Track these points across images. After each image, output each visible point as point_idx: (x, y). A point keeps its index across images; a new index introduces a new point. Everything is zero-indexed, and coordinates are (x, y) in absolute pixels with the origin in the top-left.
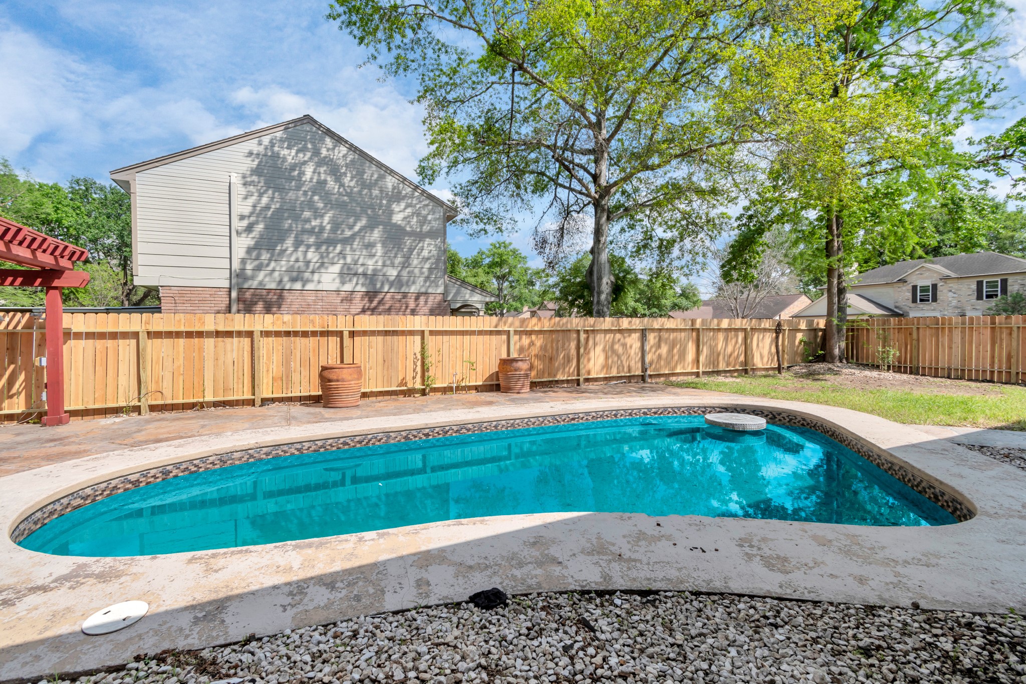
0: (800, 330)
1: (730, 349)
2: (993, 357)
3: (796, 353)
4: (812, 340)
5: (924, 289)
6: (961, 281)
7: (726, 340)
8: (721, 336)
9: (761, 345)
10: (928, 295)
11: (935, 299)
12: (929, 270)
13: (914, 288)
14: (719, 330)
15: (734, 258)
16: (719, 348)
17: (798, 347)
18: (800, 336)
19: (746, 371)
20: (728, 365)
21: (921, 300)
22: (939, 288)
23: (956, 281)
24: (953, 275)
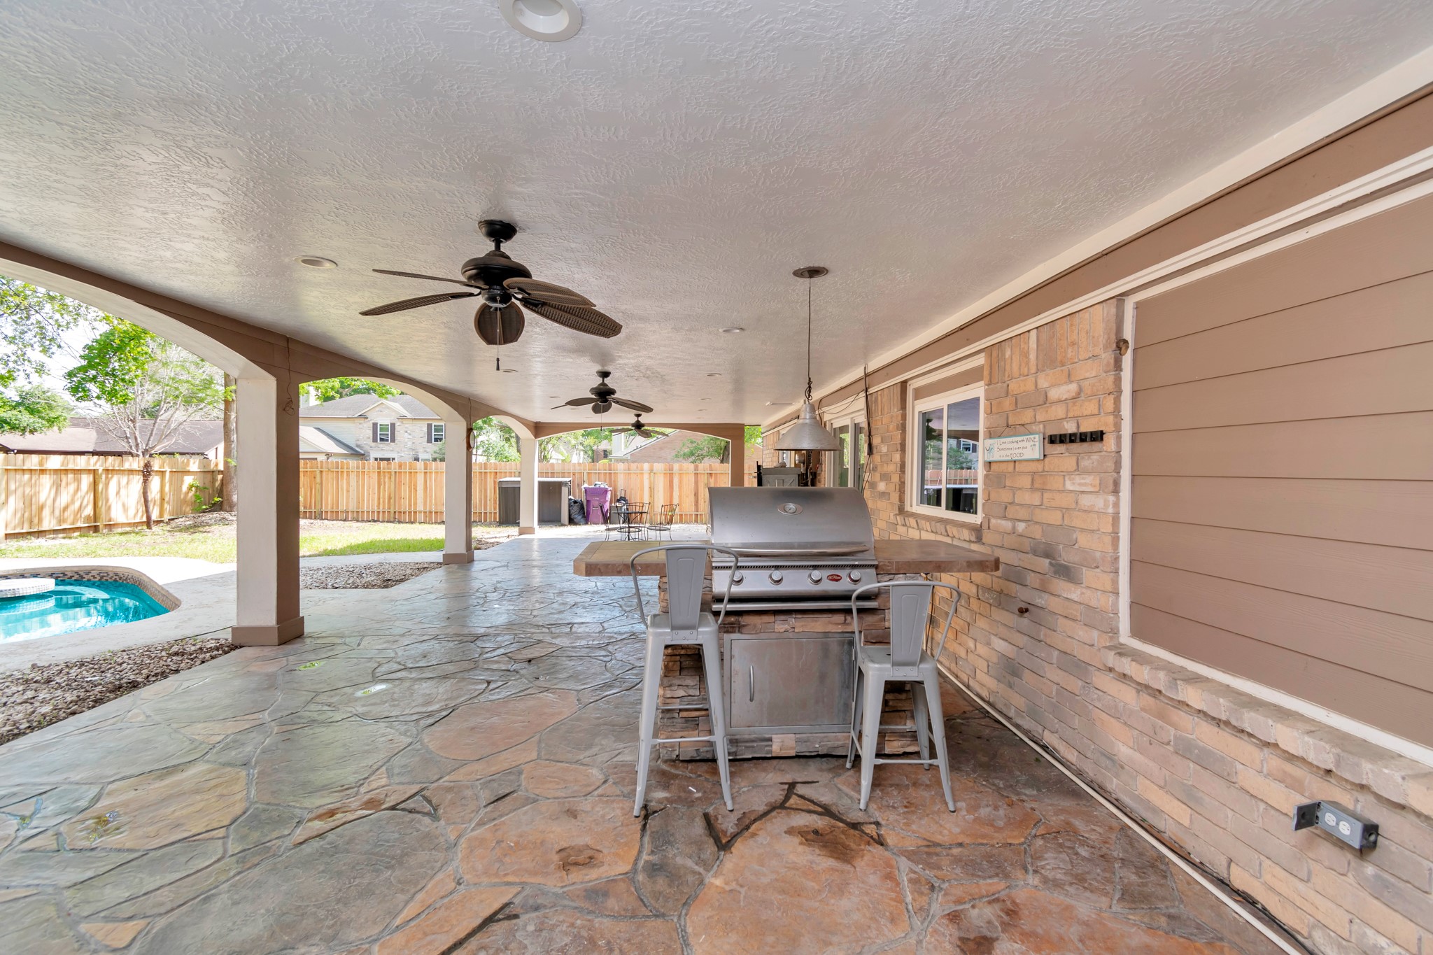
0: (188, 472)
1: (64, 499)
2: (379, 499)
3: (184, 501)
4: (208, 485)
5: (383, 428)
6: (415, 422)
7: (57, 486)
8: (46, 480)
9: (123, 492)
10: (385, 435)
11: (393, 440)
12: (388, 408)
13: (375, 425)
14: (43, 471)
15: (91, 366)
16: (43, 497)
17: (187, 493)
18: (188, 480)
19: (96, 529)
20: (60, 521)
21: (382, 440)
22: (397, 428)
23: (411, 422)
24: (409, 416)
